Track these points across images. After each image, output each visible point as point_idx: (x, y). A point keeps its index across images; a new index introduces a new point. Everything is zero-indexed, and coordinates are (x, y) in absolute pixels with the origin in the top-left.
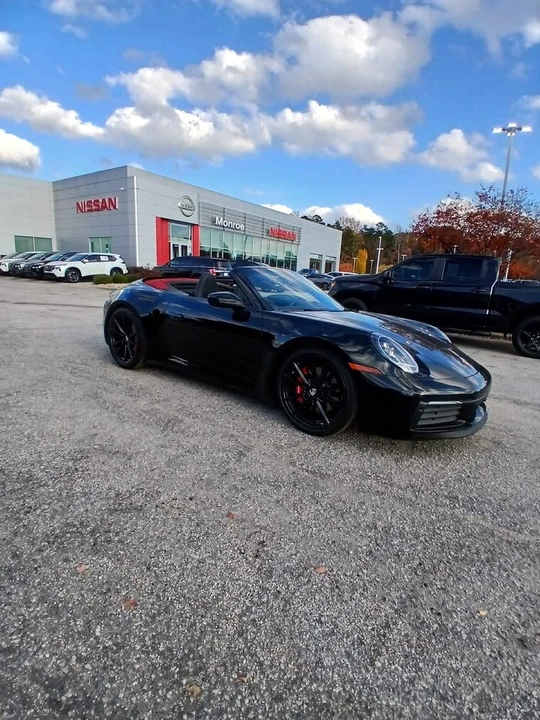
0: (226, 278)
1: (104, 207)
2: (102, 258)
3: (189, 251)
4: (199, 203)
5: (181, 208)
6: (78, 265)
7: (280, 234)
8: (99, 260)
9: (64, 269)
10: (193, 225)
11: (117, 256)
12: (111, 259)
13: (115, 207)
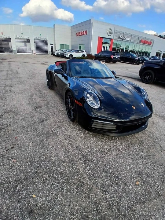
0: (117, 59)
1: (83, 34)
2: (80, 51)
3: (108, 49)
4: (115, 31)
5: (108, 33)
6: (72, 53)
7: (145, 42)
8: (79, 52)
9: (69, 55)
10: (111, 39)
11: (84, 51)
12: (82, 51)
13: (86, 34)
